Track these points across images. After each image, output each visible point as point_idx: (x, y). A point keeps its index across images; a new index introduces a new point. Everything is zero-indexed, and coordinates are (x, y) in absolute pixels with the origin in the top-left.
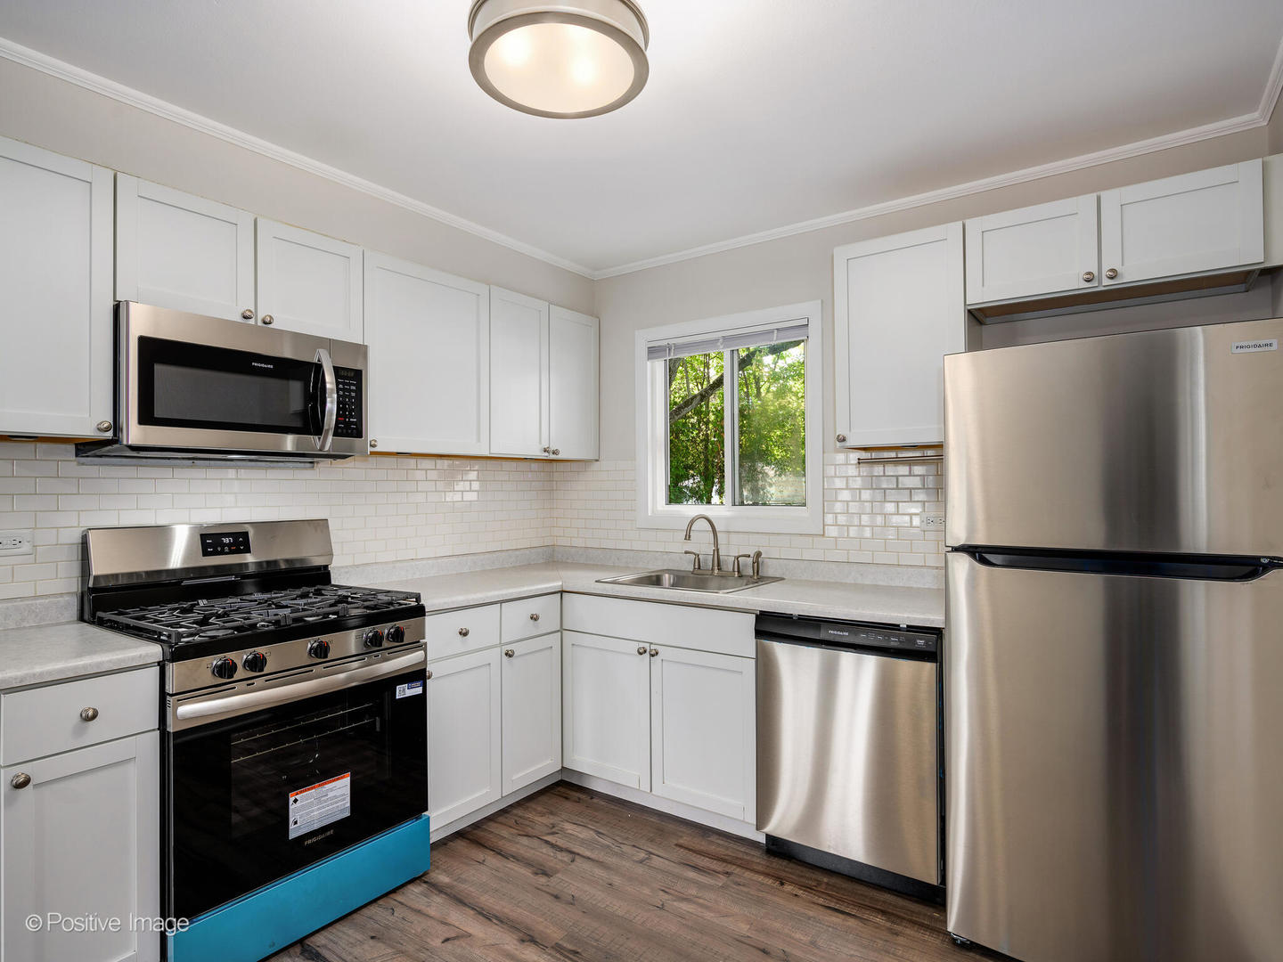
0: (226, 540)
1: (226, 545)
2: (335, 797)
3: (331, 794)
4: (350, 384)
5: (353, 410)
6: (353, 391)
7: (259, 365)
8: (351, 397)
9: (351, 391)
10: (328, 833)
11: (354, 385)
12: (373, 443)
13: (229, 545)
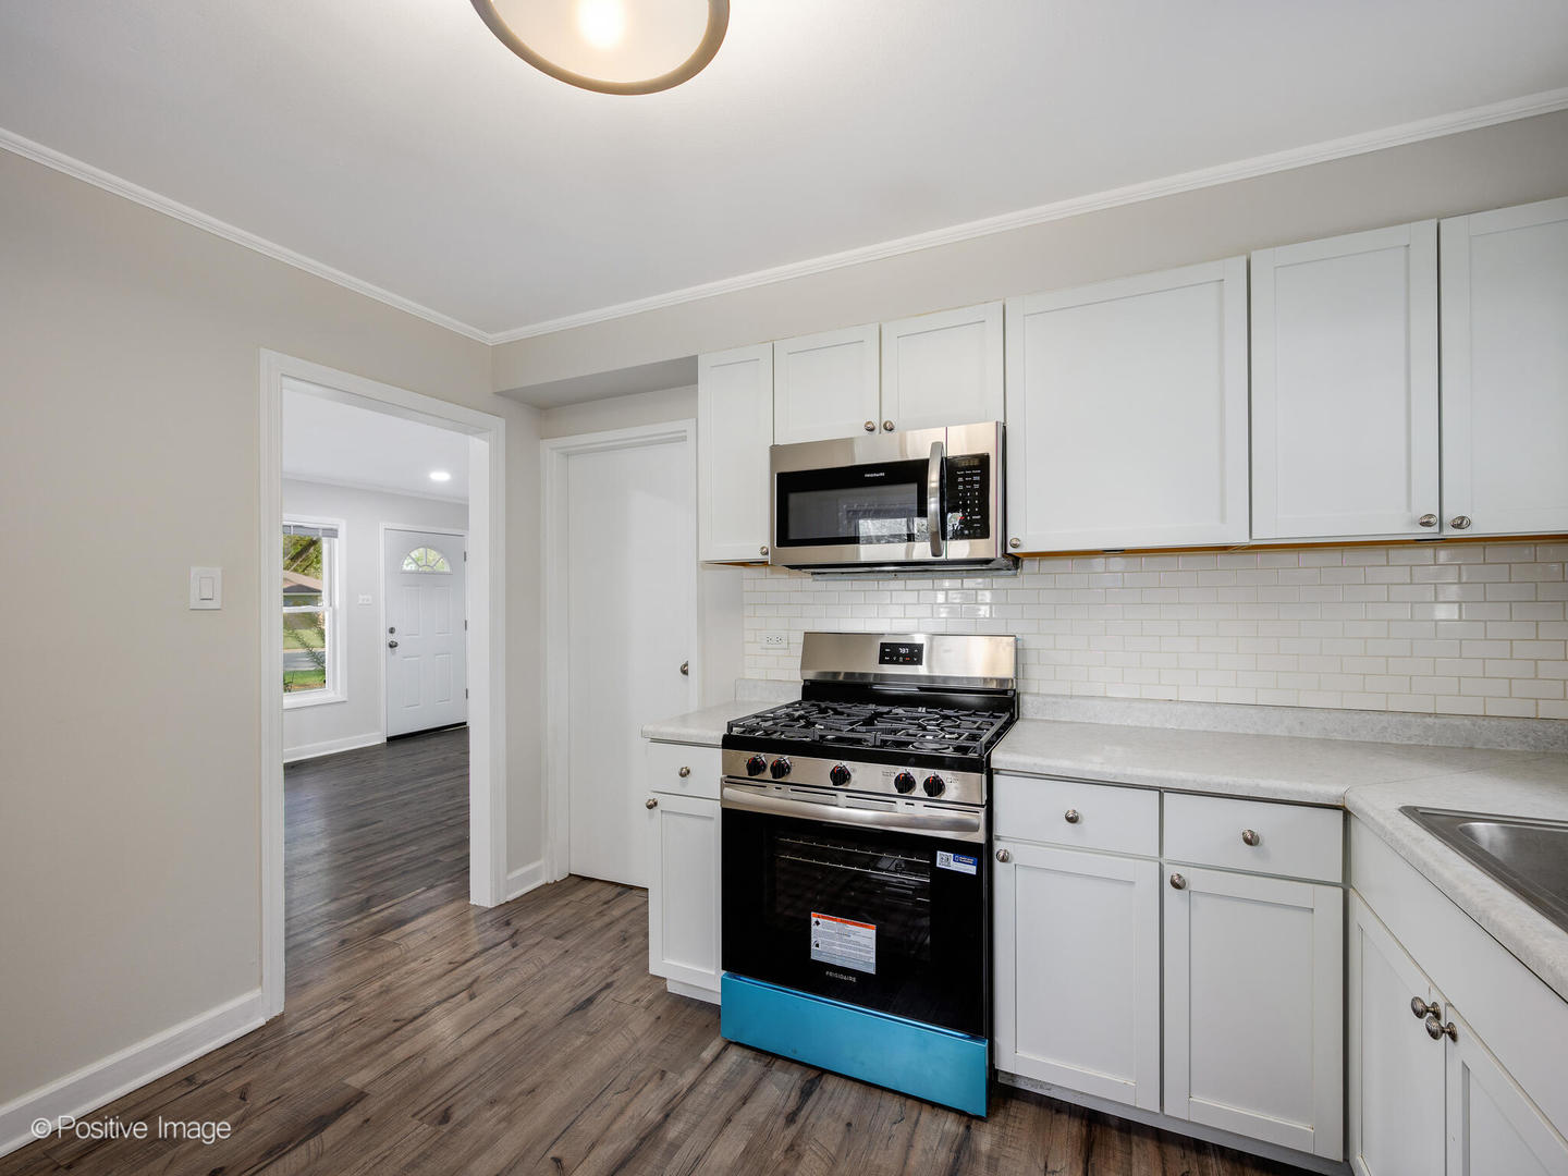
0: (903, 651)
1: (902, 655)
2: (858, 943)
3: (853, 938)
4: (972, 475)
5: (976, 505)
6: (976, 482)
7: (872, 475)
8: (972, 490)
9: (972, 483)
10: (851, 978)
11: (976, 475)
12: (1014, 542)
13: (904, 656)
